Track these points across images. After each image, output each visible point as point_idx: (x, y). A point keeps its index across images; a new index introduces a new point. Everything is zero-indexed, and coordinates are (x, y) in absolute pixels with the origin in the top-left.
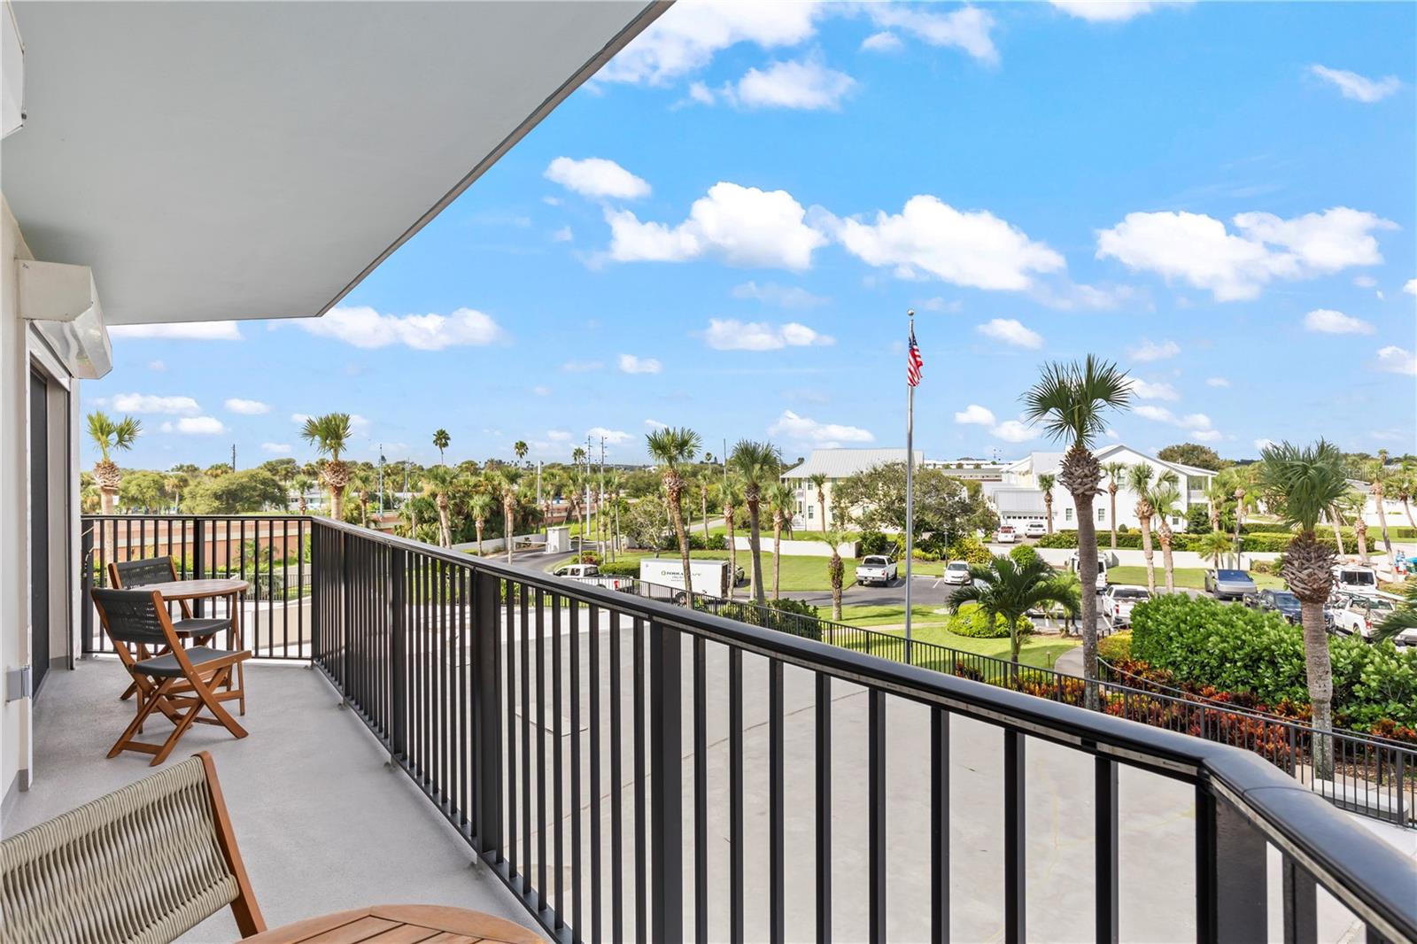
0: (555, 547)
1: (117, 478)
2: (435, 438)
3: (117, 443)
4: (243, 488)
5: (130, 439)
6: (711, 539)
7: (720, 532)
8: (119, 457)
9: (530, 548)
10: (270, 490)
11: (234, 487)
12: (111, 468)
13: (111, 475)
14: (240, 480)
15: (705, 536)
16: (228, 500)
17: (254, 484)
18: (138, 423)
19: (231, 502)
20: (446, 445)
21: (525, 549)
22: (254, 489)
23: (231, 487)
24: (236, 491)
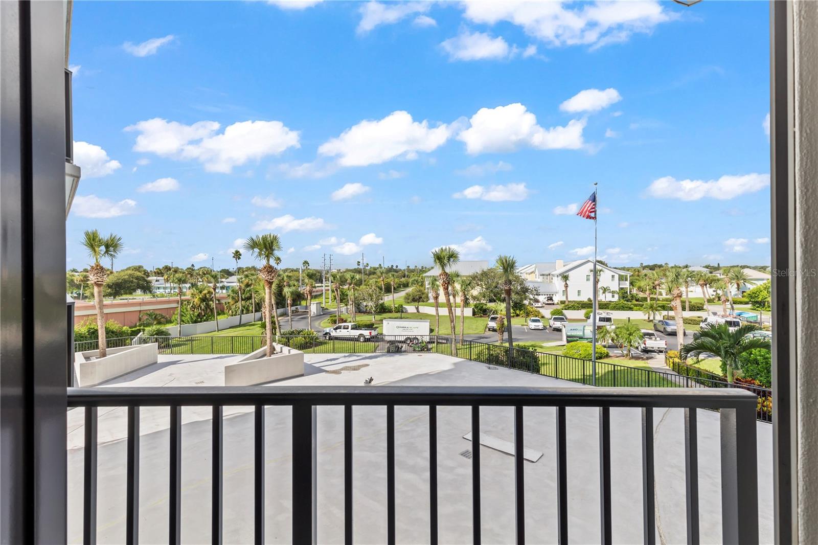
0: (314, 312)
1: (105, 276)
2: (233, 255)
3: (105, 253)
4: (125, 281)
5: (114, 251)
6: (396, 307)
7: (401, 304)
8: (105, 262)
9: (298, 313)
10: (141, 282)
11: (120, 281)
12: (100, 270)
13: (101, 274)
14: (123, 277)
15: (393, 306)
16: (115, 289)
17: (131, 279)
18: (119, 239)
19: (118, 289)
20: (239, 258)
21: (296, 314)
22: (132, 282)
23: (118, 281)
24: (121, 283)
